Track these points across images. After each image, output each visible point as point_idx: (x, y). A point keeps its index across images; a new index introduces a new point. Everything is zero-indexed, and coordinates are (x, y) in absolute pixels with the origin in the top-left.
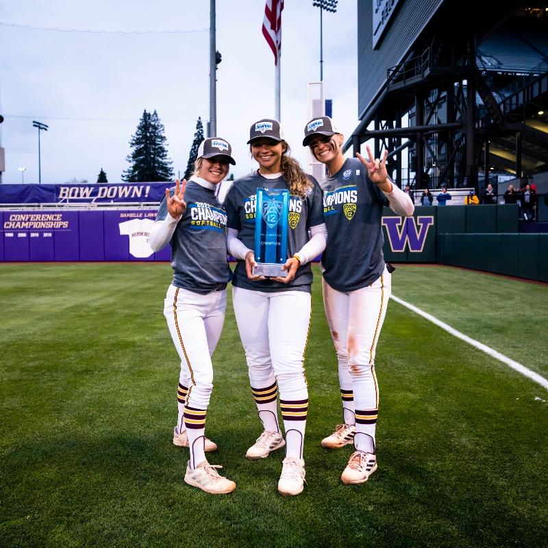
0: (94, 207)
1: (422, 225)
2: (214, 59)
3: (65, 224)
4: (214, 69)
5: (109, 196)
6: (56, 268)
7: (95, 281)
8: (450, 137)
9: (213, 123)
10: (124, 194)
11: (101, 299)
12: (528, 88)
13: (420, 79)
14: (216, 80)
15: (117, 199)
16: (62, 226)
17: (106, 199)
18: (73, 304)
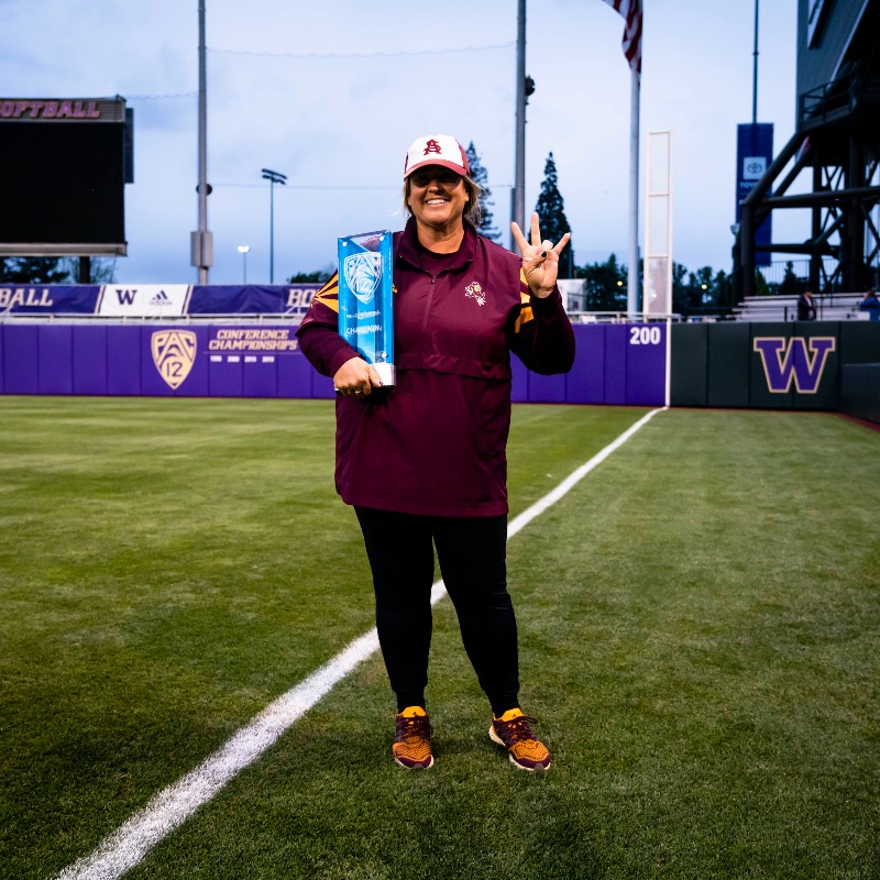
1: (816, 351)
2: (523, 89)
3: (294, 344)
4: (522, 104)
9: (520, 189)
14: (525, 122)
16: (288, 347)
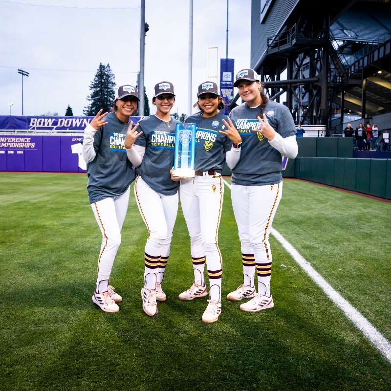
0: (54, 133)
2: (144, 29)
3: (33, 145)
4: (143, 35)
5: (65, 126)
6: (22, 176)
7: (45, 186)
8: (311, 88)
9: (142, 74)
10: (76, 124)
11: (41, 197)
12: (370, 54)
13: (290, 46)
14: (144, 44)
15: (71, 128)
16: (30, 146)
17: (64, 128)
18: (19, 200)
